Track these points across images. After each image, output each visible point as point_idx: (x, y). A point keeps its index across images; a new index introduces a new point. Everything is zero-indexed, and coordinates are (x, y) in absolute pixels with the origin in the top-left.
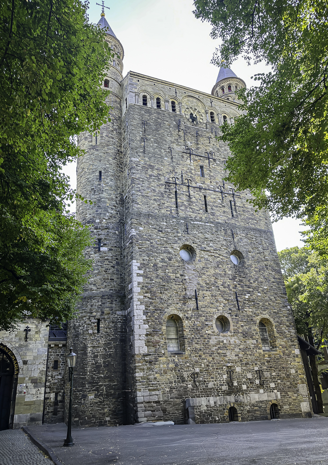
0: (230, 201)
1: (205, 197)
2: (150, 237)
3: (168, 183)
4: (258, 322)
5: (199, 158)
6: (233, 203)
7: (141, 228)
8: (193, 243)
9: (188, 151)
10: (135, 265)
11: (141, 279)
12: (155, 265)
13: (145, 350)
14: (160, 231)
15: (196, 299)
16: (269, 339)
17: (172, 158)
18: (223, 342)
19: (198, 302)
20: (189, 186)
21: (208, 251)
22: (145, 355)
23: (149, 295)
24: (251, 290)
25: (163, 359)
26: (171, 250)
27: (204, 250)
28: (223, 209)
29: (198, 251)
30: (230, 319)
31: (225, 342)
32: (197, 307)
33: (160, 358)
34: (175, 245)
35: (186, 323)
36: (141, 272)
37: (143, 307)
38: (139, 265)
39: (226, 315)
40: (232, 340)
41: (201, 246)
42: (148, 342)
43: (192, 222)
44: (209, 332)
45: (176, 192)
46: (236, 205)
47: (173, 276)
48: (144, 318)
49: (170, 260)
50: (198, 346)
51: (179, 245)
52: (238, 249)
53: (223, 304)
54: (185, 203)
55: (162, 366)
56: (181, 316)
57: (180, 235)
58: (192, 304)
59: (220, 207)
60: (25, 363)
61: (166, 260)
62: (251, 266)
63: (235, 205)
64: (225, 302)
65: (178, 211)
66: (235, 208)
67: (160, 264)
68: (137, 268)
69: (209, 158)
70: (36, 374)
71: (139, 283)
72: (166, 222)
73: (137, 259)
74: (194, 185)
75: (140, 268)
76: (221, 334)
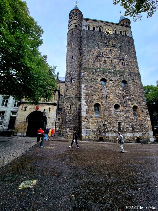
0: (122, 62)
1: (112, 61)
2: (89, 76)
3: (97, 56)
4: (132, 107)
5: (110, 47)
6: (123, 63)
7: (85, 73)
8: (106, 78)
9: (105, 44)
10: (83, 86)
11: (85, 91)
13: (86, 115)
15: (107, 98)
16: (137, 114)
17: (99, 47)
18: (117, 114)
19: (107, 99)
20: (105, 57)
21: (112, 81)
22: (85, 117)
23: (88, 96)
24: (130, 95)
25: (92, 118)
26: (97, 80)
28: (119, 65)
29: (108, 81)
30: (120, 105)
31: (118, 113)
32: (107, 101)
33: (91, 118)
34: (99, 78)
35: (102, 106)
36: (85, 88)
37: (85, 100)
38: (84, 86)
39: (119, 104)
40: (121, 113)
41: (109, 79)
42: (87, 112)
43: (106, 70)
44: (111, 110)
45: (100, 59)
46: (125, 63)
47: (97, 90)
48: (86, 104)
50: (107, 115)
52: (125, 80)
53: (117, 100)
54: (104, 63)
55: (92, 121)
56: (100, 104)
57: (101, 75)
58: (105, 100)
60: (49, 118)
61: (95, 84)
62: (130, 86)
64: (119, 99)
65: (100, 66)
66: (124, 65)
67: (92, 85)
68: (83, 87)
69: (114, 47)
70: (52, 122)
71: (84, 92)
72: (95, 70)
73: (83, 84)
74: (107, 56)
75: (84, 87)
76: (116, 111)
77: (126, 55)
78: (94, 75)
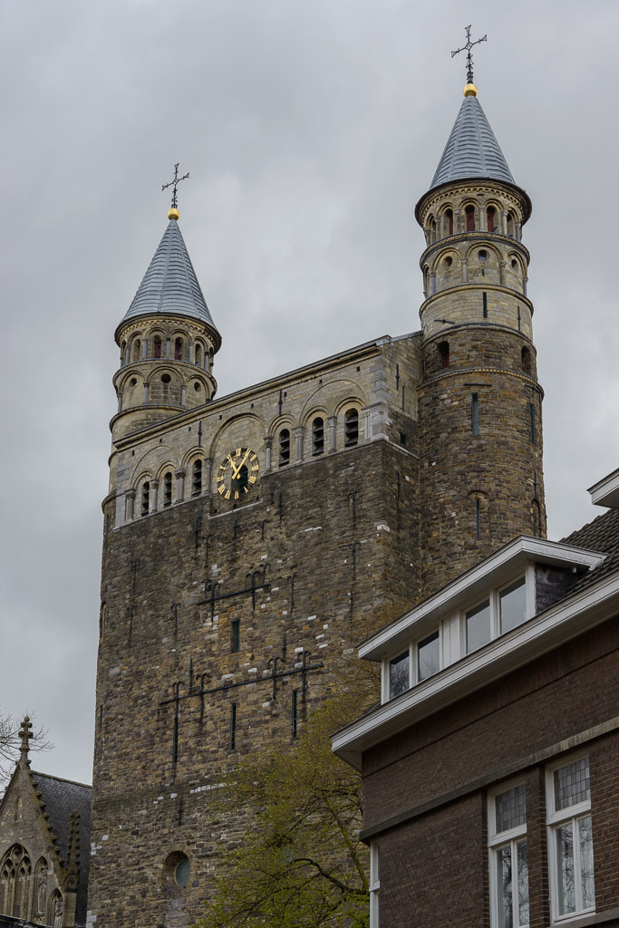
0: (295, 694)
1: (234, 708)
2: (117, 853)
3: (164, 705)
5: (231, 600)
6: (299, 697)
7: (105, 838)
8: (188, 844)
10: (90, 920)
12: (120, 913)
14: (133, 833)
17: (175, 634)
20: (201, 694)
21: (215, 855)
26: (149, 872)
27: (208, 856)
28: (272, 725)
29: (193, 862)
34: (157, 858)
38: (95, 918)
41: (201, 846)
43: (192, 791)
45: (176, 719)
46: (307, 698)
49: (144, 896)
51: (162, 856)
54: (192, 743)
57: (166, 831)
59: (266, 722)
61: (139, 897)
63: (304, 702)
65: (174, 768)
66: (304, 710)
67: (128, 909)
68: (91, 926)
69: (252, 591)
72: (147, 808)
73: (93, 908)
74: (215, 684)
77: (323, 619)
78: (138, 841)
